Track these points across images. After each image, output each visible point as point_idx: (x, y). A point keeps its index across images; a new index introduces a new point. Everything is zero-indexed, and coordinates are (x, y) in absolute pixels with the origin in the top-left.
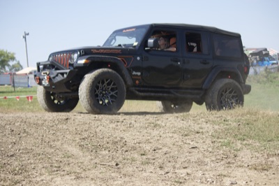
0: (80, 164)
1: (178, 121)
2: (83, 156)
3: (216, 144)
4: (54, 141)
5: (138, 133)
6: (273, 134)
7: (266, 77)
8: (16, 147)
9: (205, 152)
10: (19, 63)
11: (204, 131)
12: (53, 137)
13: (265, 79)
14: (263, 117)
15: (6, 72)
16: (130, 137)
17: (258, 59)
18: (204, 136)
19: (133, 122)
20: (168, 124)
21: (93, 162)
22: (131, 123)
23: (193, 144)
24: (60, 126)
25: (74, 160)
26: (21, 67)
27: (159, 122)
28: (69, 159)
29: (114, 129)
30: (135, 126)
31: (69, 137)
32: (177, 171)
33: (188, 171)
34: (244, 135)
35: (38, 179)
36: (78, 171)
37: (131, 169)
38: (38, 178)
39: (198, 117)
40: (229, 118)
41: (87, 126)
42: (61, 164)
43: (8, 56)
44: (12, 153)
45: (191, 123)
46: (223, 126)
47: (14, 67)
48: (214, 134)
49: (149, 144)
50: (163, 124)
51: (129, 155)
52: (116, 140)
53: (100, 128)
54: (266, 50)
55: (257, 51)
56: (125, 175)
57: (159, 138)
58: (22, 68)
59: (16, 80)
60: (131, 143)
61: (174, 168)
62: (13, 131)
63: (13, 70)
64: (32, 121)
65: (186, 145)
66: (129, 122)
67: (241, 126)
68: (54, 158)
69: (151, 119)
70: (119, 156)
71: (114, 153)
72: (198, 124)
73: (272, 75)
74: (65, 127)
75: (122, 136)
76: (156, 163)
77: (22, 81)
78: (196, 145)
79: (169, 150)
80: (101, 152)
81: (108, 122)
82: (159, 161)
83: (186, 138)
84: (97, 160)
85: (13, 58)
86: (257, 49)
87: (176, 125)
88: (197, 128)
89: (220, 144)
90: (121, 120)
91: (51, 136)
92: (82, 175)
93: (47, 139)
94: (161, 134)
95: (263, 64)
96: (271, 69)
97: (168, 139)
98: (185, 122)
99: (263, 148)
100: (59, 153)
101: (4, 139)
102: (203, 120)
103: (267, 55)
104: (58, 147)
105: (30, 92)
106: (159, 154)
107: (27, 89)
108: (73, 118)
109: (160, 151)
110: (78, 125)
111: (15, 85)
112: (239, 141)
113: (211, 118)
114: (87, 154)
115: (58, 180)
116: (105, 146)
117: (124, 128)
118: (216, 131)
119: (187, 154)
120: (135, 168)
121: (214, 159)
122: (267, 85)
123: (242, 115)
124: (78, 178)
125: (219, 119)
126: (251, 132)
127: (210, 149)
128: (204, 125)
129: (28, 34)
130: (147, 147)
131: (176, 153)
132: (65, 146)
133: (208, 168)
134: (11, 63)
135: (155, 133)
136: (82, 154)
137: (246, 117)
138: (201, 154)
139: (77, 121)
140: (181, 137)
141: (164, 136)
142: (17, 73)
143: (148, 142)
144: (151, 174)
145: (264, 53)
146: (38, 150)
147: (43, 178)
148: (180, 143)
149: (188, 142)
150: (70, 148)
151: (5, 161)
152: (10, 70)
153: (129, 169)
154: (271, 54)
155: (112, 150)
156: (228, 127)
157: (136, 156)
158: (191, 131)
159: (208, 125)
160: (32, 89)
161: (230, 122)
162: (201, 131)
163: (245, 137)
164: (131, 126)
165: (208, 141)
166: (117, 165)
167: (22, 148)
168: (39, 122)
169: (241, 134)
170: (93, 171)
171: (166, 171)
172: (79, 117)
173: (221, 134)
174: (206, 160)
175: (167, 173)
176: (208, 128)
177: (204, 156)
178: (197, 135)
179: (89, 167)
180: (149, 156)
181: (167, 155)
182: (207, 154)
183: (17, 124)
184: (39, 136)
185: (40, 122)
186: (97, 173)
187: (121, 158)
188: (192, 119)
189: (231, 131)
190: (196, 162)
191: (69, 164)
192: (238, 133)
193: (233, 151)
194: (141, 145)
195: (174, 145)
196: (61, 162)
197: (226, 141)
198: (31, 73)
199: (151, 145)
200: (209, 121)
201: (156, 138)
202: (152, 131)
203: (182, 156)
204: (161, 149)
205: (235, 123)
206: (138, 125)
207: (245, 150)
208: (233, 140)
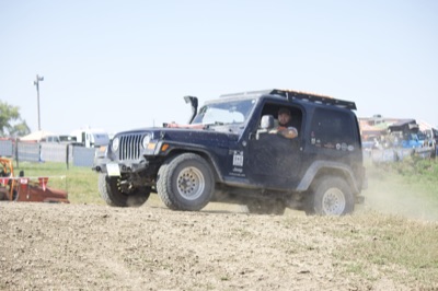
1: (279, 228)
2: (131, 277)
3: (340, 269)
4: (85, 250)
5: (217, 245)
6: (429, 256)
7: (412, 165)
8: (26, 257)
9: (322, 281)
10: (24, 124)
11: (320, 246)
12: (84, 245)
13: (410, 168)
14: (412, 229)
15: (4, 136)
16: (205, 250)
17: (401, 136)
18: (320, 255)
19: (209, 226)
20: (263, 233)
21: (146, 286)
22: (205, 229)
23: (303, 266)
24: (94, 228)
25: (116, 283)
26: (28, 129)
27: (249, 229)
28: (110, 280)
29: (179, 236)
30: (212, 234)
31: (108, 245)
34: (383, 256)
39: (310, 224)
40: (358, 227)
41: (137, 229)
43: (8, 111)
44: (18, 267)
45: (299, 232)
46: (349, 241)
47: (16, 128)
48: (336, 252)
49: (234, 264)
50: (257, 233)
51: (202, 279)
52: (182, 255)
53: (157, 233)
54: (414, 122)
55: (399, 124)
57: (249, 254)
58: (29, 132)
59: (20, 151)
60: (205, 260)
62: (20, 231)
63: (16, 134)
64: (50, 216)
65: (292, 268)
66: (203, 227)
67: (379, 242)
68: (85, 277)
69: (237, 223)
70: (187, 281)
71: (180, 275)
72: (311, 235)
73: (422, 162)
74: (101, 228)
75: (191, 248)
77: (30, 152)
78: (307, 268)
79: (266, 274)
80: (158, 273)
81: (169, 225)
83: (292, 256)
84: (152, 285)
85: (16, 116)
86: (399, 120)
87: (276, 234)
88: (308, 241)
89: (346, 268)
90: (190, 222)
91: (79, 243)
93: (74, 247)
94: (253, 247)
95: (408, 144)
96: (422, 152)
97: (264, 257)
98: (290, 231)
99: (414, 278)
100: (93, 270)
101: (7, 243)
102: (316, 228)
103: (416, 130)
104: (91, 261)
105: (42, 169)
106: (249, 280)
107: (38, 166)
108: (114, 215)
109: (252, 275)
110: (123, 227)
111: (19, 157)
112: (376, 266)
113: (331, 226)
114: (137, 273)
116: (164, 263)
117: (194, 235)
118: (339, 248)
119: (294, 282)
122: (414, 177)
123: (380, 225)
125: (343, 228)
126: (394, 252)
127: (330, 276)
128: (320, 237)
129: (42, 79)
130: (231, 268)
131: (277, 279)
132: (102, 259)
134: (13, 123)
135: (244, 245)
136: (128, 273)
137: (385, 228)
138: (316, 283)
139: (120, 220)
140: (284, 255)
141: (258, 251)
142: (22, 139)
143: (232, 259)
145: (411, 126)
146: (60, 264)
148: (283, 264)
149: (295, 262)
150: (110, 264)
151: (8, 279)
152: (11, 133)
154: (422, 128)
155: (176, 270)
156: (358, 242)
157: (214, 280)
158: (299, 246)
159: (327, 237)
160: (44, 166)
161: (361, 235)
162: (315, 246)
163: (385, 260)
164: (205, 232)
165: (327, 263)
167: (34, 258)
168: (61, 219)
169: (378, 254)
172: (124, 215)
173: (347, 253)
176: (327, 242)
177: (321, 287)
178: (310, 252)
180: (234, 283)
181: (262, 282)
182: (325, 283)
183: (26, 221)
184: (61, 241)
185: (63, 219)
187: (189, 284)
188: (301, 226)
189: (363, 249)
191: (108, 288)
192: (373, 253)
193: (365, 281)
194: (221, 264)
195: (273, 266)
196: (95, 284)
197: (355, 263)
198: (43, 140)
199: (237, 265)
200: (328, 230)
201: (245, 254)
202: (238, 242)
203: (285, 284)
204: (252, 271)
205: (368, 237)
206: (217, 232)
207: (385, 279)
208: (365, 263)
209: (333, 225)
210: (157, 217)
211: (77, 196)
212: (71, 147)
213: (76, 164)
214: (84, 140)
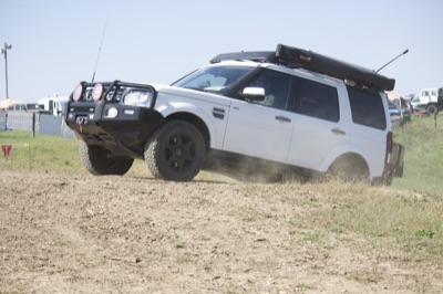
0: (79, 257)
1: (238, 196)
2: (86, 245)
3: (297, 237)
4: (41, 218)
5: (175, 213)
6: (388, 226)
9: (278, 249)
11: (279, 214)
12: (40, 212)
14: (373, 198)
16: (161, 218)
18: (278, 223)
19: (167, 194)
20: (221, 201)
21: (100, 254)
22: (163, 197)
23: (260, 234)
24: (51, 195)
25: (70, 250)
27: (207, 197)
28: (64, 247)
29: (136, 204)
30: (170, 201)
31: (64, 213)
32: (232, 276)
33: (251, 276)
34: (342, 225)
35: (13, 277)
36: (76, 268)
37: (160, 269)
38: (12, 274)
39: (270, 193)
40: (319, 196)
42: (50, 255)
45: (258, 200)
46: (309, 209)
48: (294, 220)
49: (191, 231)
50: (215, 201)
51: (158, 247)
52: (137, 222)
53: (114, 201)
56: (149, 278)
57: (206, 222)
60: (161, 228)
61: (228, 270)
65: (249, 236)
66: (160, 195)
67: (338, 210)
68: (39, 245)
69: (196, 191)
70: (142, 248)
71: (135, 242)
72: (270, 203)
75: (148, 215)
76: (201, 262)
78: (264, 236)
79: (222, 242)
80: (114, 240)
81: (127, 193)
82: (206, 258)
83: (250, 223)
84: (107, 252)
87: (235, 202)
88: (267, 209)
89: (303, 237)
90: (148, 190)
91: (36, 210)
92: (83, 275)
93: (30, 214)
94: (210, 215)
97: (221, 225)
98: (249, 200)
99: (371, 247)
100: (49, 238)
102: (278, 197)
104: (46, 228)
105: (8, 137)
107: (4, 134)
108: (72, 182)
109: (208, 243)
110: (80, 194)
112: (334, 234)
113: (292, 194)
114: (93, 241)
115: (44, 281)
116: (120, 231)
117: (151, 203)
118: (297, 216)
119: (250, 249)
120: (166, 267)
121: (292, 259)
123: (341, 193)
124: (75, 278)
125: (303, 197)
126: (353, 220)
127: (287, 244)
128: (279, 205)
129: (10, 47)
130: (185, 236)
131: (233, 246)
133: (282, 273)
135: (201, 213)
136: (83, 241)
137: (345, 197)
138: (272, 251)
139: (78, 188)
140: (241, 223)
141: (215, 218)
143: (189, 227)
144: (191, 279)
146: (14, 232)
147: (19, 275)
148: (240, 232)
149: (252, 230)
150: (65, 231)
153: (157, 269)
154: (391, 98)
155: (132, 238)
156: (317, 210)
157: (169, 248)
158: (257, 214)
159: (286, 205)
160: (12, 134)
161: (320, 203)
162: (273, 214)
163: (343, 228)
164: (163, 200)
165: (285, 231)
166: (138, 261)
168: (18, 187)
169: (336, 222)
170: (100, 269)
171: (216, 274)
172: (82, 182)
173: (305, 221)
174: (280, 260)
175: (217, 278)
176: (286, 209)
177: (277, 255)
178: (268, 220)
179: (94, 262)
180: (189, 250)
182: (281, 251)
184: (18, 208)
185: (20, 188)
186: (106, 272)
187: (144, 251)
188: (260, 194)
189: (321, 217)
190: (262, 264)
191: (62, 256)
192: (331, 221)
193: (322, 249)
194: (177, 231)
195: (230, 234)
196: (50, 251)
197: (312, 232)
198: (11, 108)
199: (194, 232)
200: (288, 199)
201: (202, 222)
202: (195, 210)
203: (241, 252)
204: (208, 239)
205: (327, 205)
206: (175, 200)
207: (342, 247)
208: (323, 230)
209: (293, 193)
210: (116, 184)
211: (43, 164)
212: (37, 115)
213: (43, 132)
214: (51, 108)
